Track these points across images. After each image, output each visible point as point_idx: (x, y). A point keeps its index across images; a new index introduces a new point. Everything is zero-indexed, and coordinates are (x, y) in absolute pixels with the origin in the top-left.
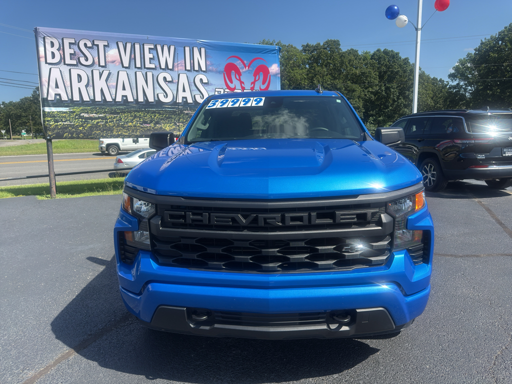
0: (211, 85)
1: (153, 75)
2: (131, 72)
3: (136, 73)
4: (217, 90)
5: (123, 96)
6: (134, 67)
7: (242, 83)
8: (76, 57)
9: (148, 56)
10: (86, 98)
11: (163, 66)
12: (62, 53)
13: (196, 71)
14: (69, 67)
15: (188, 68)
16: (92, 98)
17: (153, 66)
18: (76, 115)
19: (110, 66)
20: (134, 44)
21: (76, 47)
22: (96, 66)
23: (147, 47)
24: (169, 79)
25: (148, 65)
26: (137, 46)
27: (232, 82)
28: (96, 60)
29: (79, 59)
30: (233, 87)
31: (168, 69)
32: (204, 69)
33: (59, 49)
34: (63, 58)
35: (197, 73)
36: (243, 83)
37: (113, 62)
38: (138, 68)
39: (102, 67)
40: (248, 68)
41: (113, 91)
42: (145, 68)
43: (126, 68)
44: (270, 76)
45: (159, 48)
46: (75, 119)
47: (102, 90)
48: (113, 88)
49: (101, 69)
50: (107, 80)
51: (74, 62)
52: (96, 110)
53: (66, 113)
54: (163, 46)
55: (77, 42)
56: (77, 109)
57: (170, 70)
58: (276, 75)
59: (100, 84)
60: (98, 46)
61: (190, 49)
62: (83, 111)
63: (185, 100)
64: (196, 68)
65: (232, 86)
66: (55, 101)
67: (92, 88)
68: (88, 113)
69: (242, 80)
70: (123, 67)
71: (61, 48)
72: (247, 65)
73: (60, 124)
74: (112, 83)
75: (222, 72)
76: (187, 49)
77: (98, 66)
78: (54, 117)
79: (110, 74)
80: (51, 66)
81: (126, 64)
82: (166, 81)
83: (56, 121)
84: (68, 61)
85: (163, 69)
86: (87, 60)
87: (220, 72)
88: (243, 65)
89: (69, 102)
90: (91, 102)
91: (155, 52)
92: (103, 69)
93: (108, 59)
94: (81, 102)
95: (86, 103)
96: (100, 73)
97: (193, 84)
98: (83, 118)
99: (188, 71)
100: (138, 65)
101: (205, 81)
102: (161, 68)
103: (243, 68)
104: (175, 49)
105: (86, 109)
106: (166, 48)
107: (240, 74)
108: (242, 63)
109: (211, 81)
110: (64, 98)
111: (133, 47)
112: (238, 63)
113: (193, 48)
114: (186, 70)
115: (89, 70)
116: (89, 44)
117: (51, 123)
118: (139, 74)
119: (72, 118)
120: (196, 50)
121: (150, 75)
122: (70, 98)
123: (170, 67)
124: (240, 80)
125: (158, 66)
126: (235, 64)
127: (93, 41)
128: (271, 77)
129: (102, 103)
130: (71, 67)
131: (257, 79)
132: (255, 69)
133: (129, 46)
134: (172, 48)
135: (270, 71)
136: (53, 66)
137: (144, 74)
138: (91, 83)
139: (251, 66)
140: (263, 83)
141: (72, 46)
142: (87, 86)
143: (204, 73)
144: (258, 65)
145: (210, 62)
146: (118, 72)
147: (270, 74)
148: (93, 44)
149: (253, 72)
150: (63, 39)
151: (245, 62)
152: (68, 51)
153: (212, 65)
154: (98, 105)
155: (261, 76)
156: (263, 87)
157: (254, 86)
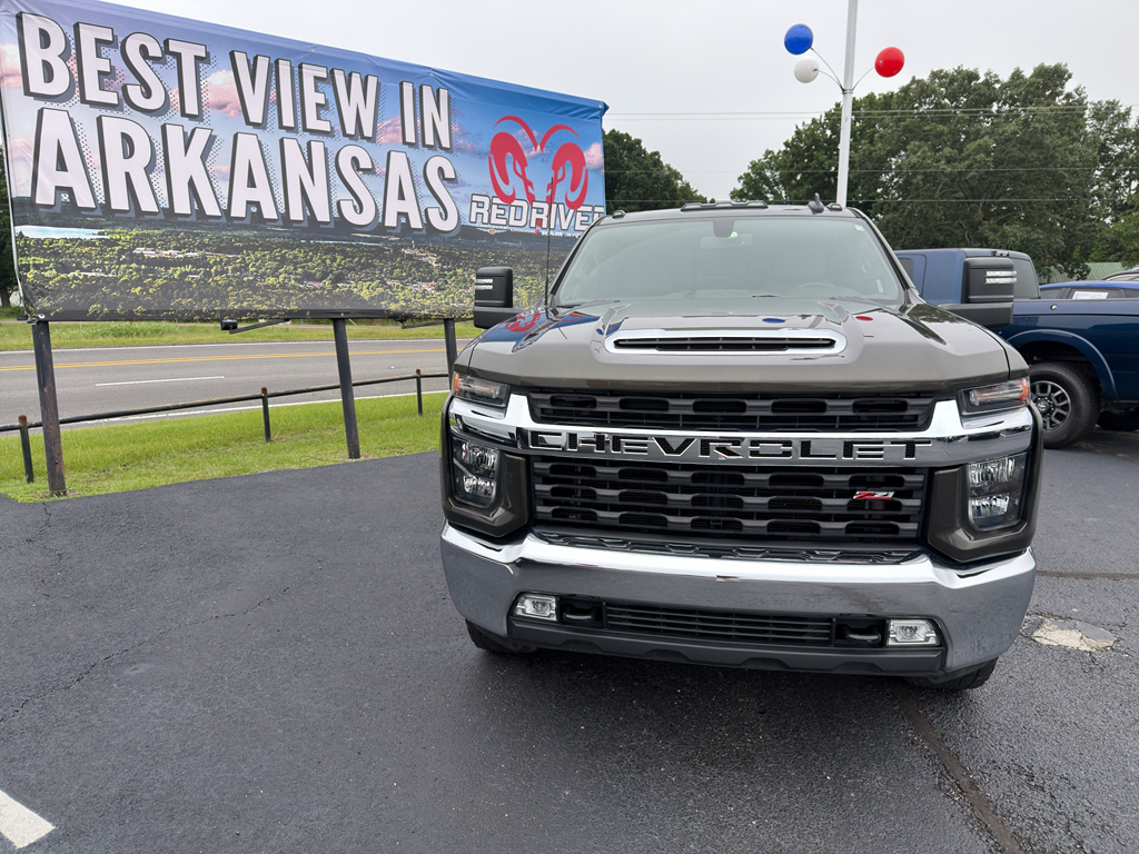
0: (463, 185)
1: (325, 149)
2: (271, 138)
3: (281, 141)
4: (475, 198)
5: (248, 203)
6: (277, 125)
7: (528, 184)
8: (117, 84)
9: (312, 98)
10: (148, 204)
11: (351, 129)
12: (75, 68)
13: (430, 147)
14: (97, 112)
15: (410, 138)
16: (166, 205)
17: (325, 126)
18: (121, 252)
19: (212, 115)
20: (277, 62)
21: (115, 54)
22: (174, 115)
23: (310, 73)
24: (365, 163)
25: (312, 123)
26: (284, 68)
27: (506, 182)
28: (174, 97)
29: (124, 88)
30: (511, 194)
31: (363, 137)
32: (446, 144)
33: (64, 56)
34: (78, 83)
35: (431, 153)
36: (531, 184)
37: (221, 106)
38: (289, 129)
39: (192, 117)
40: (542, 149)
41: (223, 188)
42: (305, 129)
43: (256, 125)
44: (587, 171)
45: (340, 77)
46: (119, 263)
47: (191, 183)
48: (223, 179)
49: (189, 125)
50: (204, 157)
51: (112, 98)
52: (178, 240)
53: (89, 243)
54: (350, 75)
55: (120, 39)
56: (123, 235)
57: (368, 139)
58: (596, 170)
59: (185, 166)
60: (178, 56)
61: (414, 90)
62: (140, 241)
63: (403, 220)
64: (430, 140)
65: (507, 190)
66: (58, 210)
67: (163, 175)
68: (153, 246)
69: (528, 178)
70: (248, 122)
71: (73, 52)
72: (539, 141)
73: (75, 278)
74: (220, 162)
75: (486, 154)
76: (408, 88)
77: (179, 113)
78: (56, 254)
79: (211, 139)
80: (41, 104)
81: (256, 116)
82: (359, 169)
83: (65, 268)
84: (93, 92)
85: (350, 136)
86: (148, 94)
87: (480, 154)
88: (529, 141)
89: (98, 212)
90: (161, 216)
91: (329, 89)
92: (194, 124)
93: (208, 97)
94: (132, 214)
95: (147, 217)
96: (185, 134)
97: (422, 180)
98: (140, 259)
99: (410, 145)
100: (288, 121)
101: (449, 174)
102: (345, 134)
103: (529, 148)
104: (378, 84)
105: (148, 235)
106: (356, 80)
107: (524, 164)
108: (527, 136)
109: (463, 177)
110: (84, 200)
111: (274, 69)
112: (519, 135)
113: (421, 88)
114: (405, 143)
115: (154, 125)
116: (155, 50)
117: (47, 274)
118: (291, 146)
119: (110, 259)
120: (428, 93)
121: (317, 149)
122: (102, 200)
123: (368, 132)
124: (523, 177)
125: (338, 127)
126: (514, 136)
127: (166, 43)
128: (589, 174)
129: (193, 219)
130: (103, 112)
131: (559, 177)
132: (555, 151)
133: (263, 64)
134: (372, 82)
135: (587, 160)
136: (48, 104)
137: (304, 147)
138: (160, 162)
139: (548, 143)
140: (573, 188)
141: (104, 50)
142: (149, 169)
143: (447, 155)
144: (561, 144)
145: (459, 126)
146: (236, 136)
147: (587, 166)
148: (166, 50)
149: (552, 160)
150: (76, 27)
151: (535, 133)
152: (93, 65)
153: (464, 134)
154: (181, 224)
155: (568, 170)
156: (573, 197)
157: (553, 193)
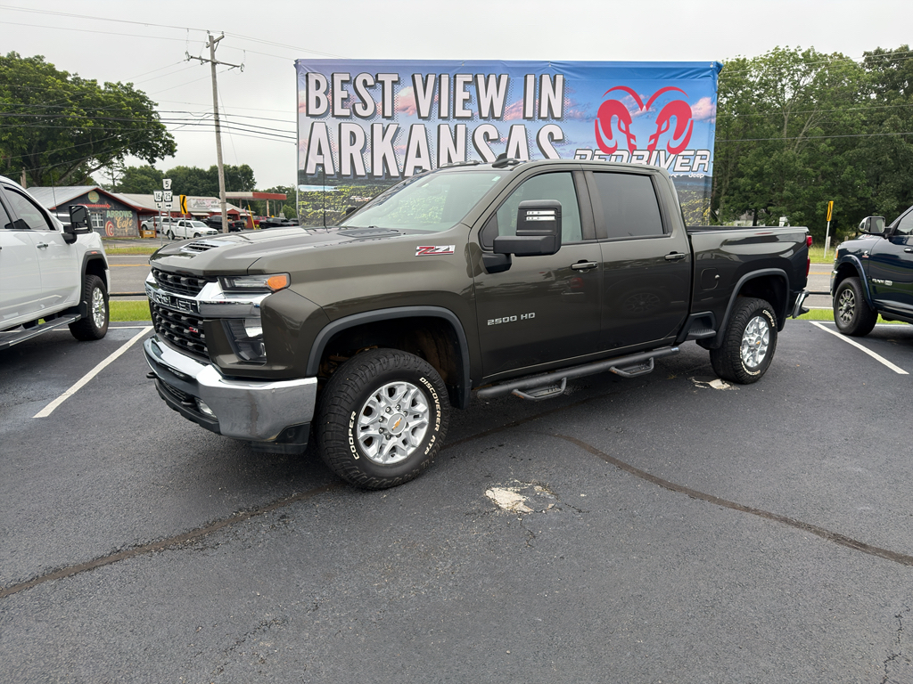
0: (570, 143)
1: (466, 129)
2: (432, 126)
3: (439, 127)
4: (578, 152)
5: (416, 167)
6: (437, 116)
7: (630, 137)
8: (350, 104)
9: (461, 95)
10: (360, 171)
11: (485, 113)
12: (330, 98)
13: (544, 119)
14: (339, 121)
15: (529, 114)
16: (369, 171)
17: (468, 114)
18: (344, 198)
19: (399, 115)
20: (440, 76)
21: (350, 87)
22: (379, 118)
23: (461, 79)
24: (493, 135)
25: (460, 112)
26: (445, 79)
27: (609, 136)
28: (379, 107)
29: (354, 106)
30: (613, 146)
31: (494, 118)
32: (557, 114)
33: (326, 93)
34: (332, 106)
35: (544, 123)
36: (634, 137)
37: (405, 109)
38: (444, 118)
39: (388, 118)
40: (647, 108)
41: (401, 159)
42: (454, 117)
43: (424, 118)
44: (692, 121)
45: (481, 79)
46: (342, 205)
47: (384, 158)
48: (402, 154)
49: (386, 122)
50: (393, 141)
51: (346, 112)
52: (374, 192)
53: (329, 194)
54: (488, 77)
55: (353, 78)
56: (346, 189)
57: (497, 118)
58: (702, 121)
59: (382, 147)
60: (383, 83)
61: (535, 80)
62: (354, 192)
64: (544, 113)
65: (609, 144)
66: (316, 176)
67: (370, 153)
68: (361, 195)
69: (631, 132)
70: (420, 117)
71: (330, 91)
72: (645, 103)
73: (321, 212)
74: (401, 144)
75: (593, 118)
76: (531, 79)
77: (381, 117)
78: (313, 200)
79: (398, 130)
80: (313, 120)
81: (424, 113)
82: (488, 140)
83: (316, 207)
84: (338, 111)
85: (485, 118)
86: (365, 107)
87: (588, 119)
88: (636, 104)
89: (335, 177)
90: (366, 178)
91: (473, 88)
92: (389, 121)
93: (398, 105)
94: (352, 177)
95: (359, 178)
96: (383, 128)
97: (535, 143)
98: (350, 202)
99: (529, 119)
100: (444, 113)
101: (558, 136)
102: (481, 117)
103: (635, 109)
104: (508, 79)
105: (359, 189)
106: (493, 79)
107: (628, 121)
108: (634, 100)
109: (570, 137)
110: (329, 170)
111: (438, 81)
112: (627, 100)
113: (541, 77)
114: (524, 118)
115: (367, 125)
116: (371, 82)
117: (308, 210)
118: (445, 130)
119: (338, 202)
120: (546, 80)
121: (461, 129)
122: (337, 170)
123: (497, 114)
124: (627, 132)
125: (477, 113)
126: (621, 101)
127: (377, 76)
128: (694, 123)
129: (383, 178)
130: (342, 121)
131: (662, 130)
132: (660, 109)
133: (431, 79)
134: (504, 79)
135: (693, 112)
136: (317, 120)
137: (453, 129)
138: (369, 146)
139: (654, 103)
140: (676, 137)
141: (345, 85)
142: (362, 151)
143: (558, 123)
144: (668, 102)
145: (571, 100)
146: (412, 126)
147: (693, 117)
148: (377, 81)
149: (657, 116)
150: (333, 75)
151: (642, 97)
152: (339, 94)
153: (575, 105)
154: (377, 182)
155: (674, 122)
156: (675, 144)
157: (656, 142)
